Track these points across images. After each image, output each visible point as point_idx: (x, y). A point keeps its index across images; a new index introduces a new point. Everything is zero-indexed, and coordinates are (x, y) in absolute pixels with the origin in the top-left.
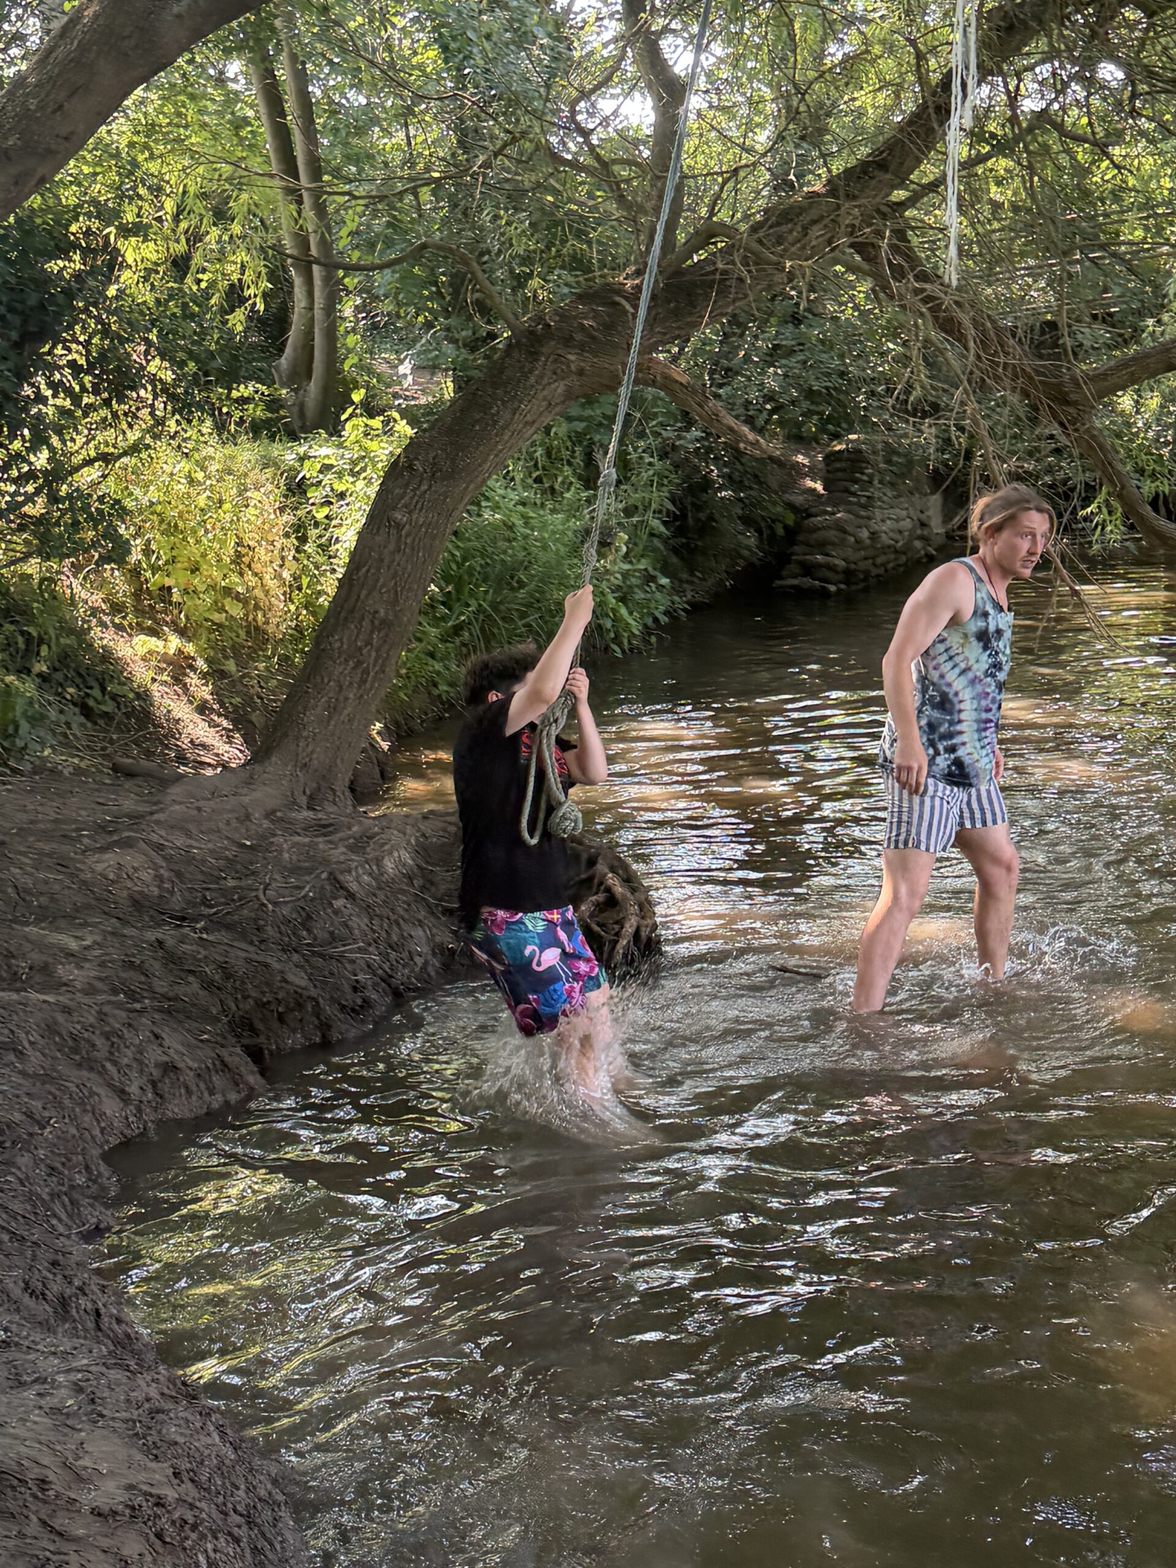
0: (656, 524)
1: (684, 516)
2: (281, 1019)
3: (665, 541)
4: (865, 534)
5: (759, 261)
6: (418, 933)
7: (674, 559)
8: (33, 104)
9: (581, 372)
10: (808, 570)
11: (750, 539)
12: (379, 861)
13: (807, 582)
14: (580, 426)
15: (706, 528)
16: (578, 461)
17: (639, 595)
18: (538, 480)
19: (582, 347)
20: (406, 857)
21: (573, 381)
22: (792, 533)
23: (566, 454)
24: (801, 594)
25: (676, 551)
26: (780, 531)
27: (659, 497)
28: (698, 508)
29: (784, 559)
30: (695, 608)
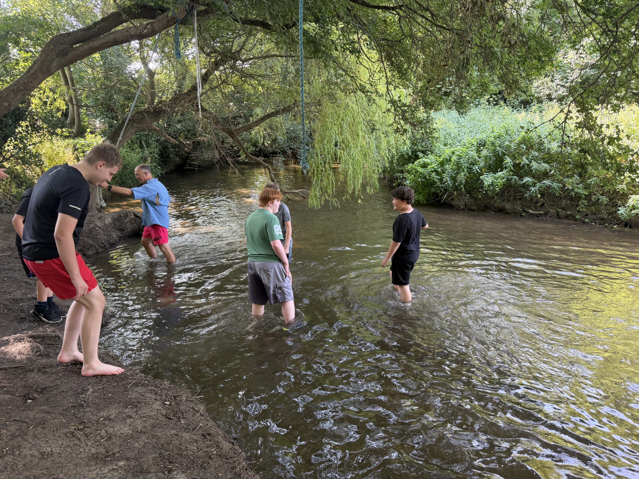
0: (156, 156)
1: (163, 154)
2: (88, 249)
3: (159, 159)
4: (202, 158)
5: (171, 107)
6: (114, 233)
7: (161, 163)
8: (26, 81)
9: (137, 127)
10: (191, 165)
11: (178, 159)
12: (104, 221)
13: (191, 168)
14: (138, 136)
15: (168, 157)
16: (138, 143)
17: (154, 170)
18: (130, 147)
19: (137, 123)
20: (110, 220)
21: (136, 129)
22: (187, 158)
23: (135, 141)
24: (189, 170)
25: (161, 161)
26: (184, 157)
27: (157, 150)
28: (166, 152)
29: (186, 163)
30: (166, 173)
